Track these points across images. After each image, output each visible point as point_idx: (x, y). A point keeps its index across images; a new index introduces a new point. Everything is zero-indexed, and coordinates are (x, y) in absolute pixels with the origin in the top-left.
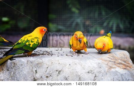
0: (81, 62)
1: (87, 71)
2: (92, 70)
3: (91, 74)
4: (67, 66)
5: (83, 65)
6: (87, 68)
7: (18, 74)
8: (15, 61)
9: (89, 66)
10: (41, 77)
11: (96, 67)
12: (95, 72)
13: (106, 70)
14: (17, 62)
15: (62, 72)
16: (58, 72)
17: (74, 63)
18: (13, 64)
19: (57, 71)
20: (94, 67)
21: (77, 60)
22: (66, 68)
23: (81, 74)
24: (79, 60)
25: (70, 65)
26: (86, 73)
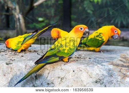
0: (88, 68)
1: (95, 80)
2: (101, 79)
3: (99, 84)
4: (70, 73)
5: (90, 72)
6: (94, 76)
7: (15, 80)
8: (11, 65)
9: (97, 74)
10: (42, 84)
11: (106, 76)
12: (105, 82)
13: (119, 80)
14: (14, 67)
15: (64, 80)
16: (60, 79)
17: (78, 69)
18: (10, 69)
19: (59, 77)
20: (103, 74)
21: (83, 65)
22: (70, 74)
23: (87, 84)
24: (86, 65)
25: (74, 71)
26: (93, 82)
